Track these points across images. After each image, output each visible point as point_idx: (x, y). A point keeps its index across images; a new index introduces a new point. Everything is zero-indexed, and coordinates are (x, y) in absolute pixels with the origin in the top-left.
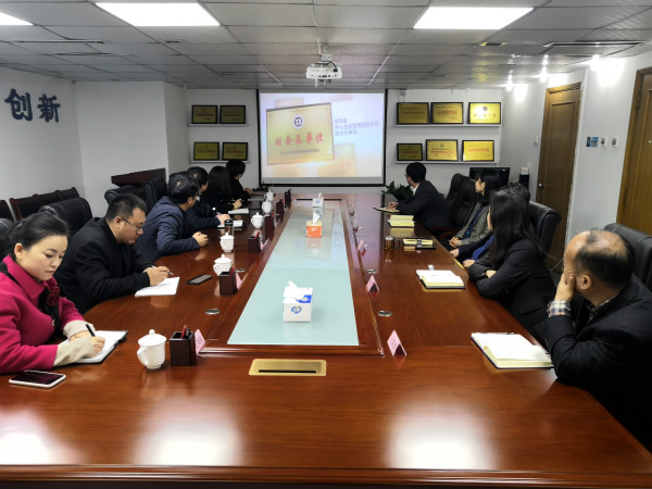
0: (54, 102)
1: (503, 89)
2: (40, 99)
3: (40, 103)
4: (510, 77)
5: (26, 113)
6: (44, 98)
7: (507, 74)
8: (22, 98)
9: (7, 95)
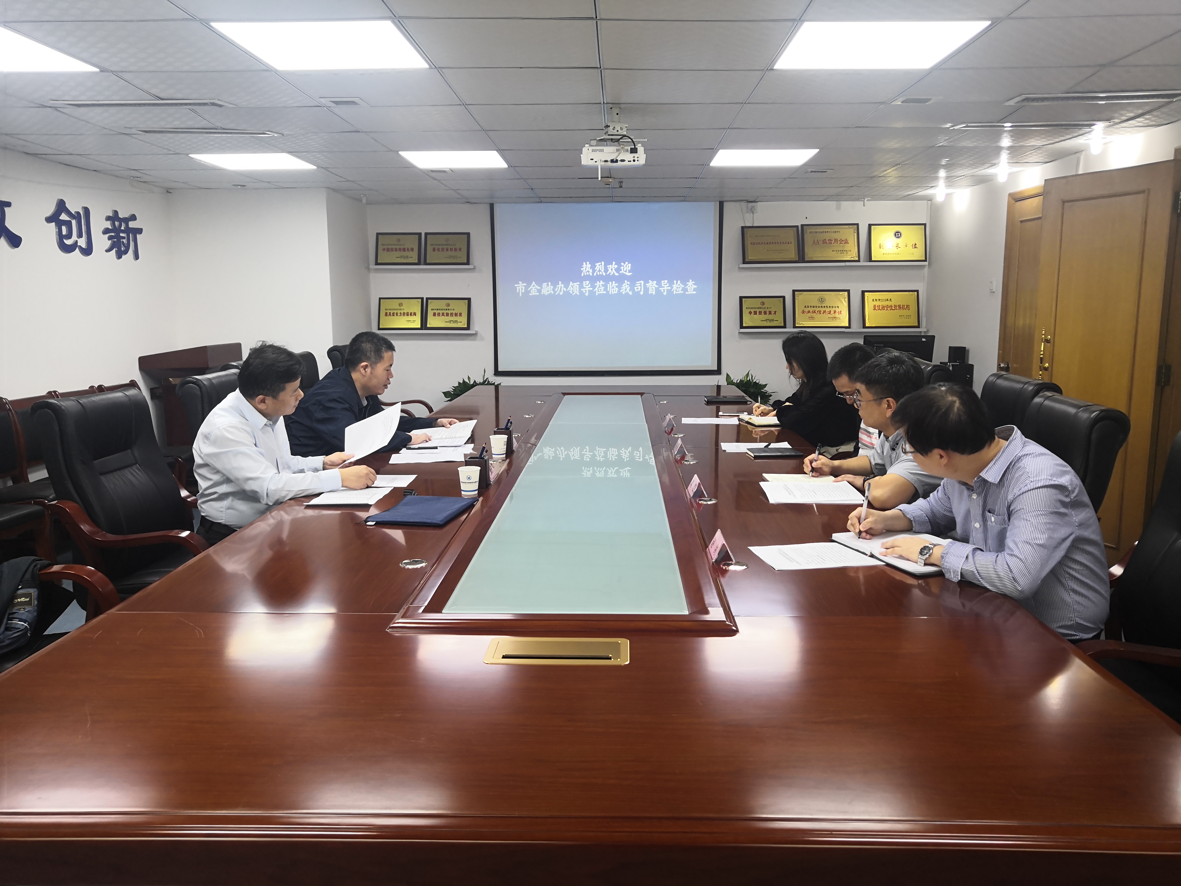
0: (132, 224)
1: (929, 199)
2: (108, 218)
3: (108, 225)
4: (942, 173)
5: (82, 242)
6: (114, 218)
7: (936, 168)
8: (77, 216)
9: (50, 210)
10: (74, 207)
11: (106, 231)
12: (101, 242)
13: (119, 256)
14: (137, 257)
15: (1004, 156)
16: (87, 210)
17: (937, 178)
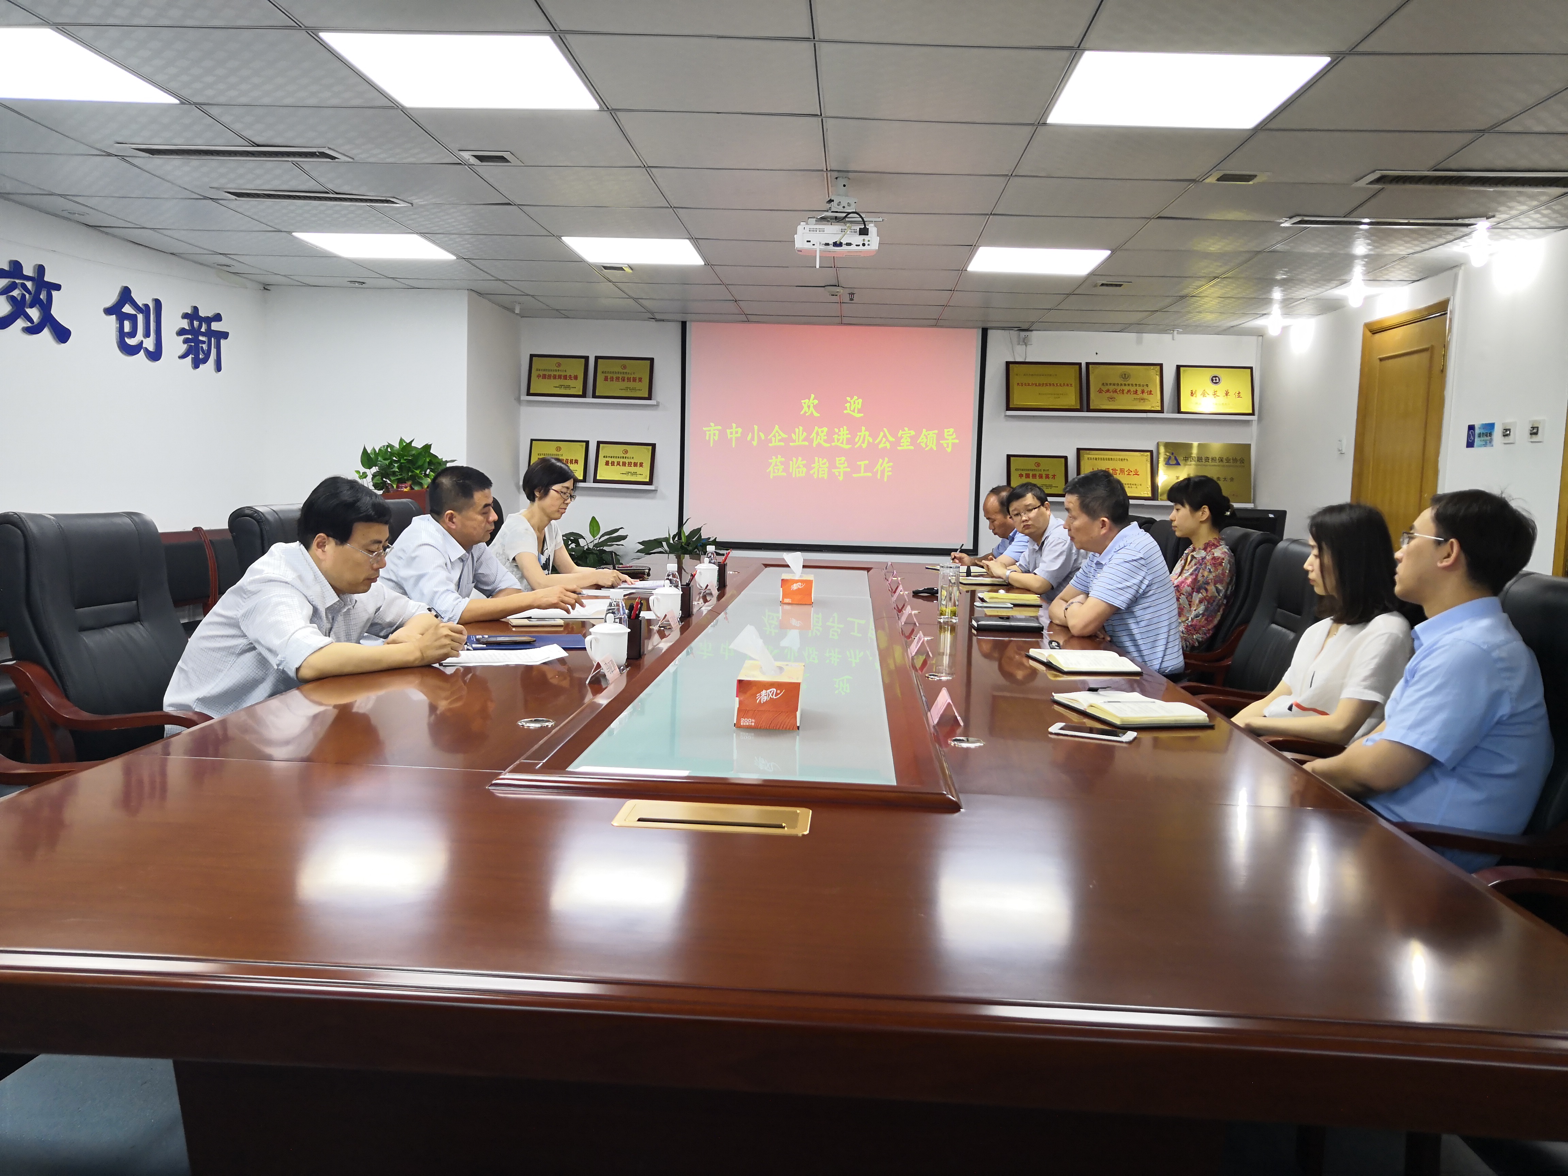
0: (215, 326)
1: (1259, 333)
2: (185, 316)
3: (185, 324)
4: (1277, 294)
5: (149, 344)
6: (193, 315)
7: (1268, 283)
8: (145, 310)
9: (111, 299)
10: (142, 297)
11: (182, 332)
12: (174, 345)
13: (196, 364)
14: (219, 368)
15: (1358, 270)
16: (158, 303)
17: (1268, 301)
